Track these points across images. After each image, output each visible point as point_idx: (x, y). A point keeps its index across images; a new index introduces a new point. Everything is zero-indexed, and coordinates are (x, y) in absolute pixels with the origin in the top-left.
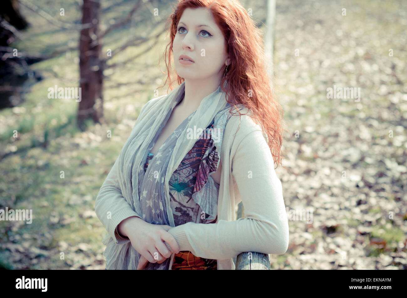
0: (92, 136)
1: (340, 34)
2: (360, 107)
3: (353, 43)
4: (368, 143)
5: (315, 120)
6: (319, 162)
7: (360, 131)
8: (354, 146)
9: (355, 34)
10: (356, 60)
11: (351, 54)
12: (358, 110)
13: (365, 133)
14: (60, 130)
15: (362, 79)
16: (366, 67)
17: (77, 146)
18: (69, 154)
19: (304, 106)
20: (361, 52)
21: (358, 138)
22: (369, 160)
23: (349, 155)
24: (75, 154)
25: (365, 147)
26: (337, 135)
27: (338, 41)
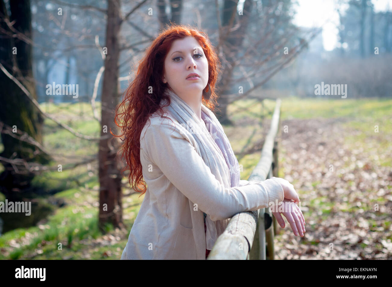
0: (112, 238)
1: (341, 152)
2: (359, 204)
3: (353, 158)
4: (366, 230)
5: (318, 216)
6: (321, 245)
7: (359, 222)
8: (353, 233)
9: (355, 152)
10: (356, 171)
11: (352, 167)
12: (357, 207)
13: (364, 224)
14: (83, 235)
15: (362, 185)
16: (366, 176)
17: (99, 244)
18: (91, 251)
19: (307, 206)
20: (361, 165)
21: (357, 227)
22: (366, 242)
23: (349, 239)
24: (96, 250)
25: (363, 234)
26: (338, 226)
27: (340, 158)
